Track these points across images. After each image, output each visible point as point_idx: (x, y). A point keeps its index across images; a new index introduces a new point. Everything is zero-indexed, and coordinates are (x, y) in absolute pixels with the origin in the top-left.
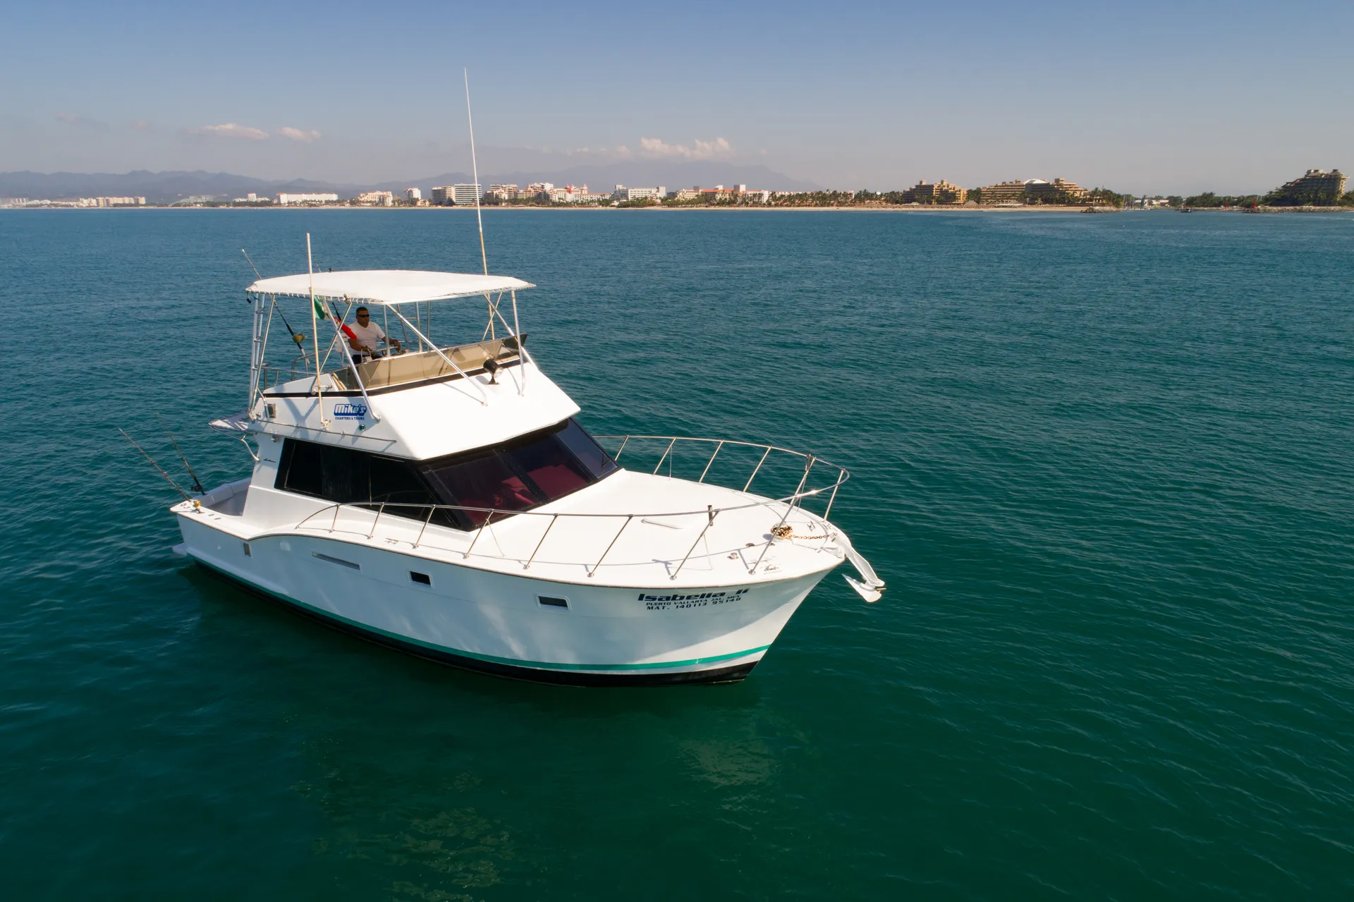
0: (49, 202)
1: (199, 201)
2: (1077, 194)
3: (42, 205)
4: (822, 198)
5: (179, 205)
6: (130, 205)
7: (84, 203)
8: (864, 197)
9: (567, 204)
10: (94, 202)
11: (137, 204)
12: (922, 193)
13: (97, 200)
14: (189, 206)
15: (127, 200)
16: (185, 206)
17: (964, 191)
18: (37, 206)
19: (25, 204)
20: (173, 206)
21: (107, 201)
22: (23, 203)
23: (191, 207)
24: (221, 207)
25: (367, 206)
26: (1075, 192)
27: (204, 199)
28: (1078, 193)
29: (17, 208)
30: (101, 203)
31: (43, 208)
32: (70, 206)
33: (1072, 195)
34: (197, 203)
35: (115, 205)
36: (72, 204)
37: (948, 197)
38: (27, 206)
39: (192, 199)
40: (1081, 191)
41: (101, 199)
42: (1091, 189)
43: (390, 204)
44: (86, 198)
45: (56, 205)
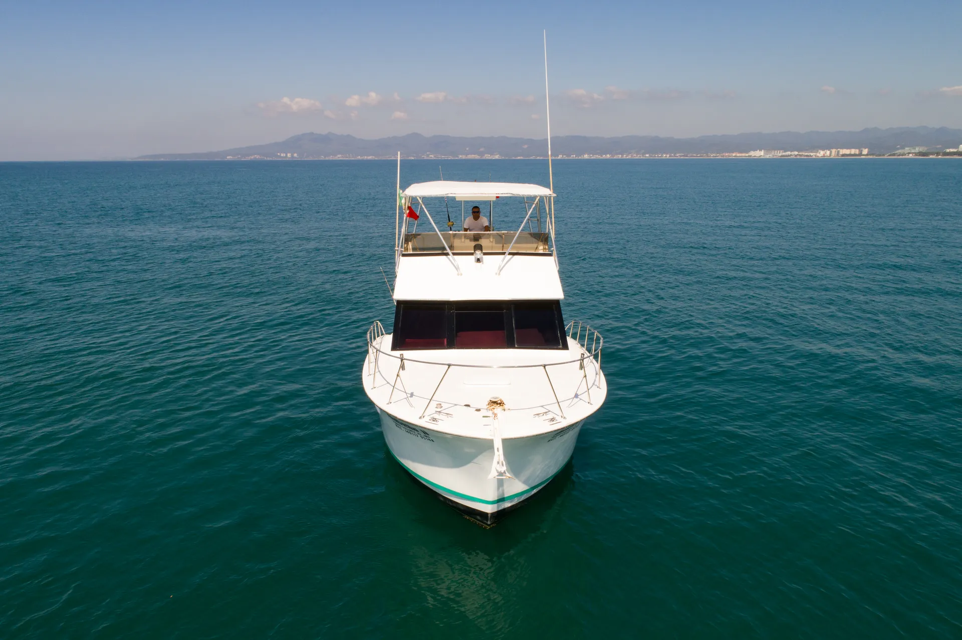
0: (796, 153)
1: (913, 151)
3: (791, 155)
5: (894, 155)
6: (855, 155)
7: (821, 154)
10: (828, 152)
11: (860, 154)
13: (831, 152)
14: (902, 155)
15: (853, 151)
16: (899, 155)
18: (789, 156)
19: (780, 155)
20: (889, 155)
21: (838, 152)
22: (779, 154)
23: (904, 157)
24: (931, 157)
27: (917, 150)
29: (775, 157)
30: (833, 154)
31: (792, 157)
32: (811, 156)
34: (909, 153)
35: (843, 155)
36: (812, 154)
38: (782, 156)
39: (907, 150)
41: (834, 151)
44: (823, 150)
45: (800, 155)
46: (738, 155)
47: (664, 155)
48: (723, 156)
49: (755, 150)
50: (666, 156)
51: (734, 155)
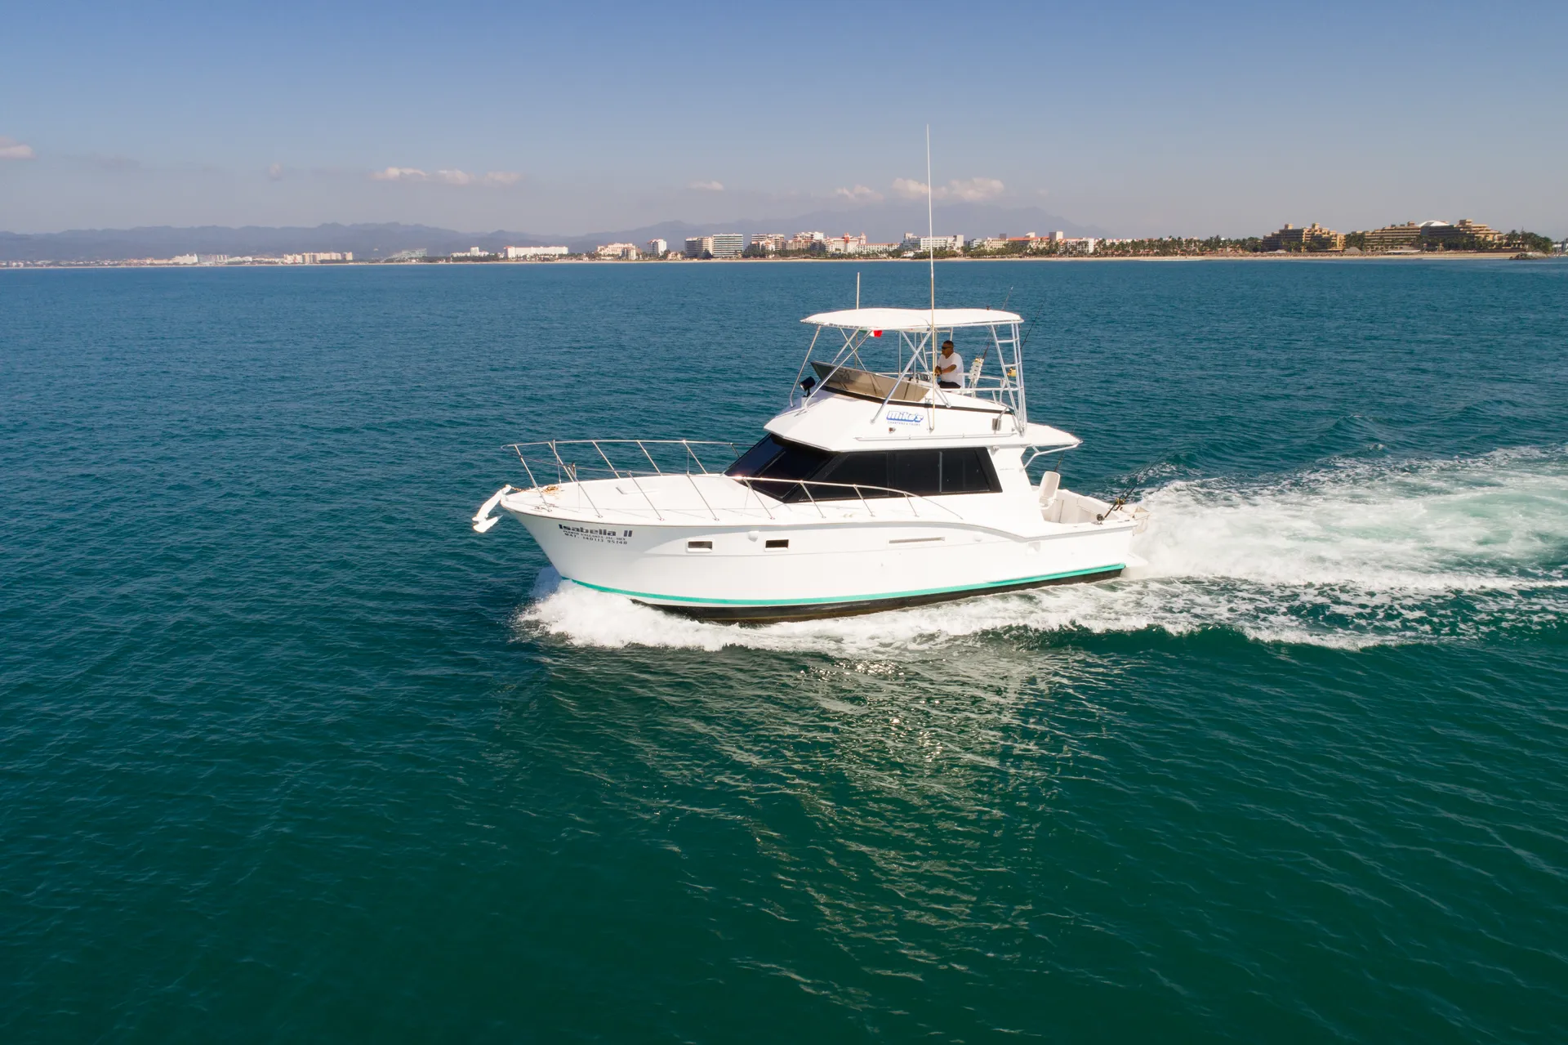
0: (251, 259)
1: (413, 255)
2: (1489, 239)
3: (244, 262)
4: (1164, 247)
5: (392, 261)
6: (337, 261)
7: (289, 259)
8: (1213, 244)
9: (850, 256)
10: (299, 258)
11: (344, 260)
12: (1288, 239)
13: (304, 257)
14: (403, 261)
15: (334, 256)
16: (399, 261)
17: (1341, 236)
18: (240, 263)
19: (226, 261)
20: (387, 261)
21: (314, 257)
22: (224, 260)
23: (406, 263)
24: (440, 263)
25: (608, 260)
26: (1487, 235)
27: (420, 253)
28: (1491, 236)
29: (220, 265)
31: (246, 265)
32: (275, 263)
33: (1484, 239)
34: (412, 258)
35: (322, 262)
36: (277, 260)
37: (1321, 243)
38: (229, 263)
39: (404, 254)
40: (1494, 234)
41: (307, 255)
42: (1506, 231)
43: (635, 257)
44: (291, 254)
45: (260, 262)
46: (156, 262)
47: (14, 264)
48: (130, 264)
49: (182, 254)
50: (18, 266)
51: (148, 262)
